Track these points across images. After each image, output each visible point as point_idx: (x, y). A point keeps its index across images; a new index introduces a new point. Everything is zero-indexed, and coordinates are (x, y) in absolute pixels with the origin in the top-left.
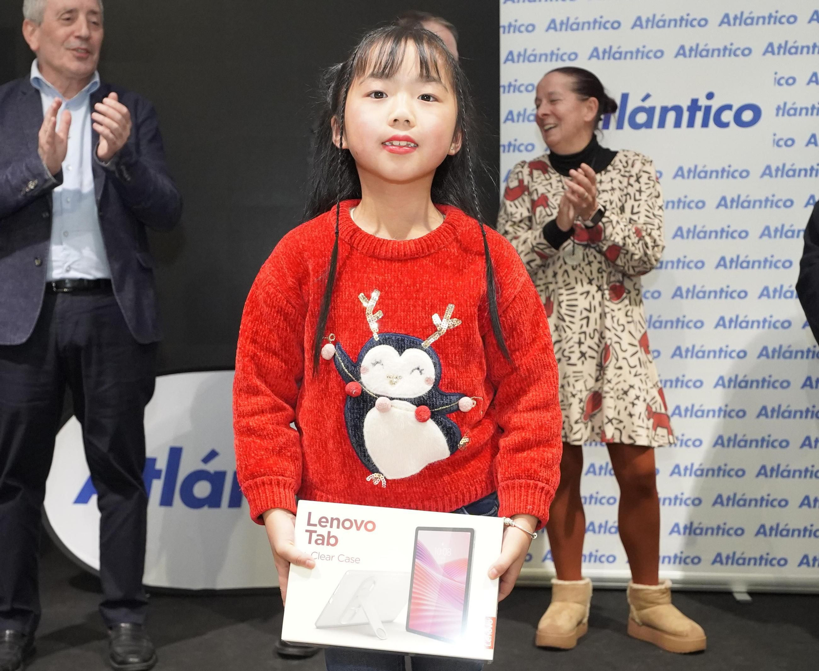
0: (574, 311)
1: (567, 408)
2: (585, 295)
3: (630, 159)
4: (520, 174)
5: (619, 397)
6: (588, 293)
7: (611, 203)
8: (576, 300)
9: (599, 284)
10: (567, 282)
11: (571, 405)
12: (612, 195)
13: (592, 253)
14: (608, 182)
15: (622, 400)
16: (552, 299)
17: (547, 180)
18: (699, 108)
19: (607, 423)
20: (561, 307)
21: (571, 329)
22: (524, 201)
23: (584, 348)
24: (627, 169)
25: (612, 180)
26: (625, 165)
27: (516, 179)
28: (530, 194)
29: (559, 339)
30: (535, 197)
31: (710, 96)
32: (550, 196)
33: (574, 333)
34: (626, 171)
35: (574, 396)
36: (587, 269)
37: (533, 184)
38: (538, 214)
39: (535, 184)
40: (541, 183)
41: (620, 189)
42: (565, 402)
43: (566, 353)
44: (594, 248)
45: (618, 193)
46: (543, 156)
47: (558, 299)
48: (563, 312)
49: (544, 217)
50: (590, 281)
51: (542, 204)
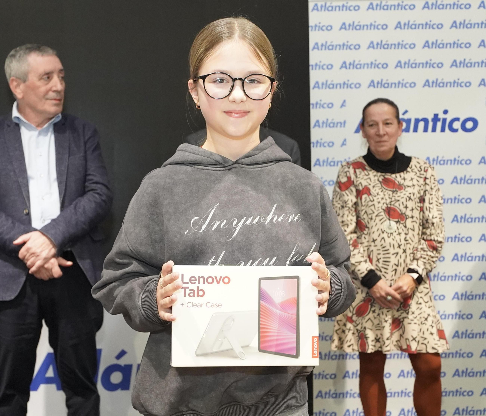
0: (388, 265)
1: (382, 329)
2: (395, 255)
3: (422, 166)
4: (348, 173)
5: (423, 323)
6: (397, 253)
7: (414, 194)
8: (389, 258)
9: (405, 248)
10: (384, 245)
11: (384, 327)
12: (414, 189)
13: (401, 227)
14: (410, 180)
15: (424, 325)
16: (371, 257)
17: (367, 175)
19: (412, 341)
20: (379, 262)
21: (385, 277)
22: (352, 191)
25: (412, 179)
26: (420, 170)
27: (345, 176)
28: (355, 186)
30: (361, 188)
32: (371, 187)
33: (387, 280)
34: (420, 174)
35: (386, 321)
36: (398, 237)
37: (358, 179)
38: (363, 200)
39: (360, 179)
40: (362, 178)
41: (418, 186)
42: (380, 325)
44: (403, 224)
45: (417, 188)
46: (359, 158)
47: (377, 257)
48: (380, 265)
49: (368, 202)
50: (399, 246)
51: (366, 193)
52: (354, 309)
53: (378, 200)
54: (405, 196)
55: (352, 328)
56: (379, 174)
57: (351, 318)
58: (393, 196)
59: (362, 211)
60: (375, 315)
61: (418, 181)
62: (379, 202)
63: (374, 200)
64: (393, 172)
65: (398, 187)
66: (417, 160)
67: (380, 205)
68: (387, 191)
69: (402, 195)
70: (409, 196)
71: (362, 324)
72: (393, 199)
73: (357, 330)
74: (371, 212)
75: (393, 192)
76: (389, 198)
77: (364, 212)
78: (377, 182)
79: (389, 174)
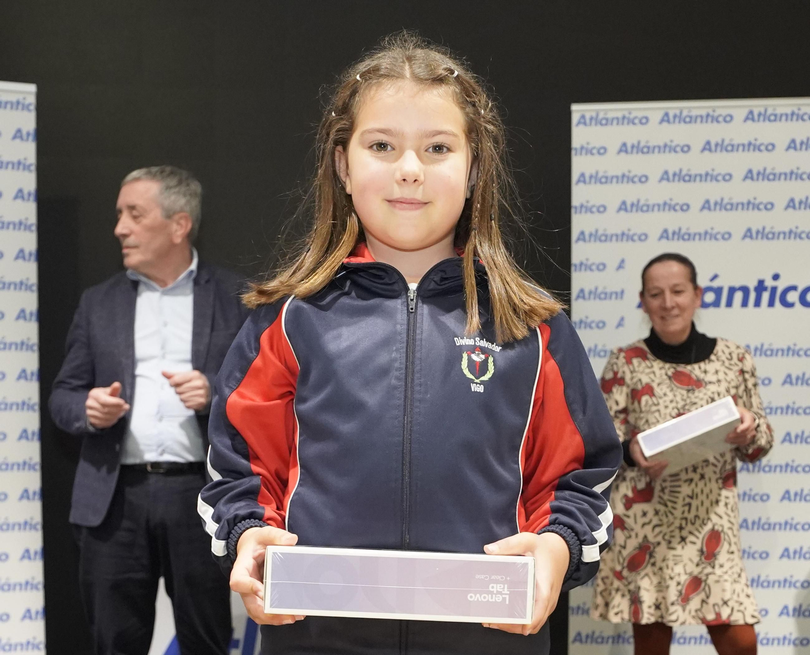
0: (677, 497)
1: (665, 589)
2: (688, 482)
3: (733, 352)
4: (615, 366)
6: (691, 480)
7: (719, 394)
9: (702, 472)
11: (668, 586)
12: (719, 386)
16: (654, 484)
17: (649, 368)
18: (765, 289)
20: (663, 493)
21: (672, 514)
23: (684, 533)
24: (732, 362)
25: (717, 372)
26: (729, 357)
29: (659, 523)
30: (639, 387)
31: (776, 277)
32: (654, 385)
33: (675, 518)
34: (731, 364)
35: (671, 578)
37: (635, 374)
38: (643, 403)
39: (638, 373)
40: (643, 372)
41: (726, 380)
42: (663, 584)
43: (667, 537)
45: (724, 385)
46: (639, 341)
47: (661, 485)
48: (666, 497)
49: (651, 406)
50: (695, 469)
51: (647, 393)
52: (624, 560)
53: (666, 404)
54: (706, 397)
55: (622, 587)
56: (667, 365)
57: (621, 572)
58: (688, 397)
59: (641, 419)
60: (656, 569)
61: (726, 374)
62: (666, 407)
63: (658, 404)
64: (688, 362)
65: (695, 384)
66: (725, 343)
67: (668, 411)
68: (680, 390)
69: (701, 395)
70: (712, 396)
71: (636, 582)
72: (688, 401)
73: (629, 591)
74: (654, 420)
75: (688, 391)
76: (683, 400)
77: (644, 421)
78: (665, 377)
79: (683, 365)
